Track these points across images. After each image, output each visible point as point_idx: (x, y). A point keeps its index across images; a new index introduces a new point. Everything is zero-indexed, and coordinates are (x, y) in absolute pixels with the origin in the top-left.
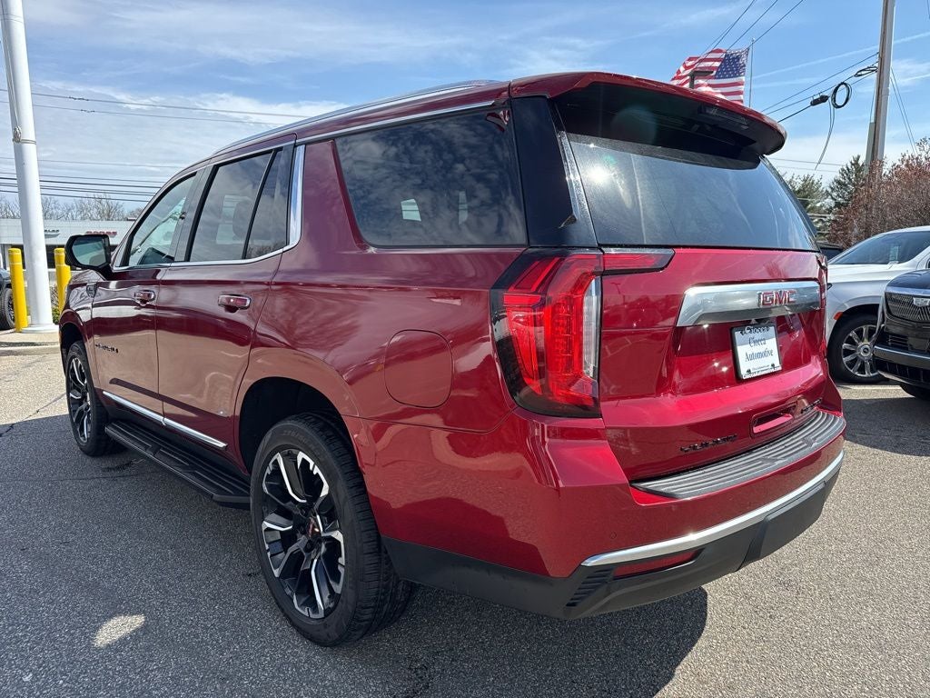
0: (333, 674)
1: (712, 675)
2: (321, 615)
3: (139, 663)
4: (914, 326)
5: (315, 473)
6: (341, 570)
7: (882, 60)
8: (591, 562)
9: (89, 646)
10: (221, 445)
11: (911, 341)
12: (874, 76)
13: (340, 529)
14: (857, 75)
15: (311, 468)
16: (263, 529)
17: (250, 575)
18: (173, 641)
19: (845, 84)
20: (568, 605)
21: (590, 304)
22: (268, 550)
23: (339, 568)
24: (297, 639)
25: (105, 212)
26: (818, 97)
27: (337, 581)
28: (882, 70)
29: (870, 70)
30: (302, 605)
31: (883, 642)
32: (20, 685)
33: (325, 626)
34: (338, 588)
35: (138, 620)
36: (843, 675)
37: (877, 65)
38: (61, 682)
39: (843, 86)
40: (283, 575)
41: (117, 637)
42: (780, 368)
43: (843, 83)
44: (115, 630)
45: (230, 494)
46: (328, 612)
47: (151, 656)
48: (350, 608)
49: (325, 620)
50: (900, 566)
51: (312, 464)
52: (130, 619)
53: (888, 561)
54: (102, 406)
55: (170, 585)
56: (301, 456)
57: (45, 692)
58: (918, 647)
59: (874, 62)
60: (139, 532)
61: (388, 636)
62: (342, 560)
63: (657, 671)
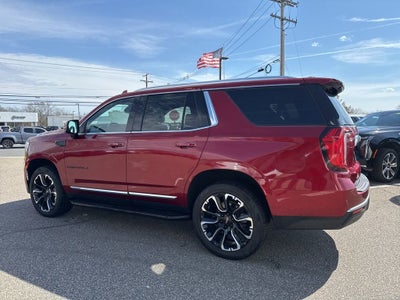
2: (239, 248)
5: (235, 200)
7: (281, 58)
10: (174, 197)
13: (250, 217)
22: (205, 232)
23: (250, 230)
30: (227, 248)
34: (249, 237)
40: (213, 239)
43: (269, 65)
44: (158, 269)
49: (241, 250)
51: (234, 197)
62: (252, 227)
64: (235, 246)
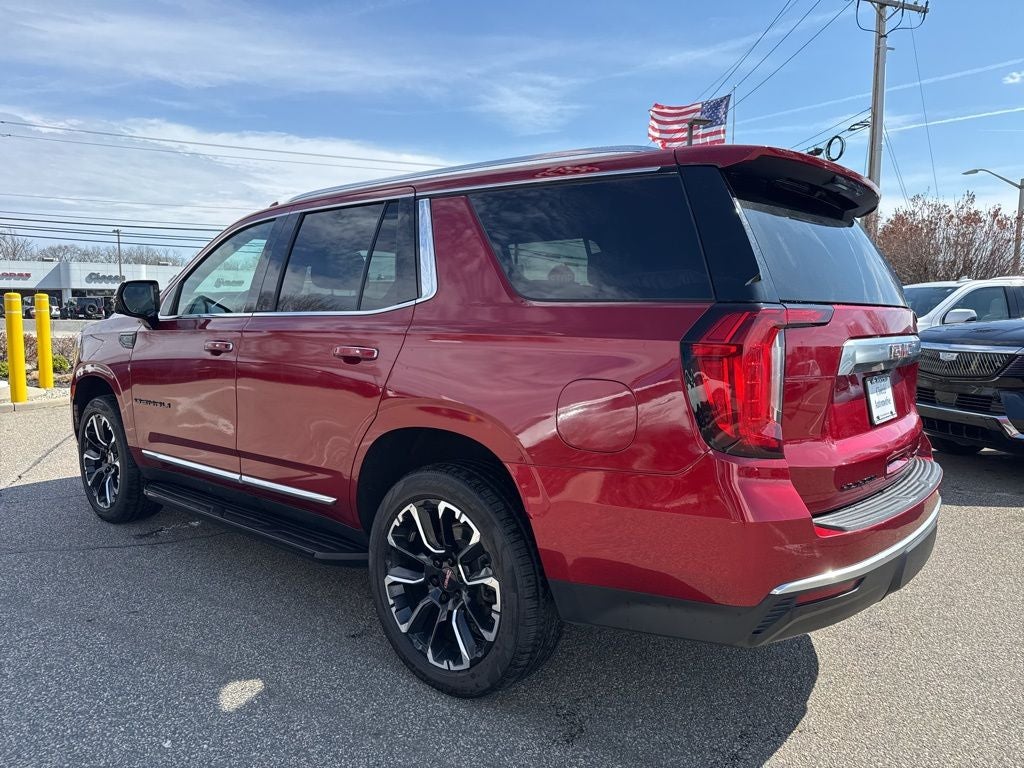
0: (484, 724)
1: (841, 706)
2: (466, 665)
3: (280, 725)
4: (941, 380)
5: (462, 521)
6: (496, 617)
7: (874, 116)
8: (776, 592)
9: (217, 711)
10: (330, 500)
11: (939, 395)
12: (867, 131)
13: (494, 576)
14: (850, 129)
15: (457, 517)
16: (387, 584)
17: (353, 636)
18: (304, 702)
19: (839, 138)
20: (754, 633)
21: (776, 353)
22: (393, 605)
23: (493, 615)
24: (433, 695)
25: (10, 250)
26: (813, 149)
27: (490, 629)
28: (875, 124)
29: (863, 124)
30: (439, 659)
31: (980, 672)
32: (162, 750)
33: (473, 676)
34: (490, 636)
35: (257, 685)
36: (956, 701)
37: (869, 120)
38: (205, 746)
39: (837, 140)
40: (411, 630)
41: (243, 702)
42: (896, 416)
43: (836, 137)
44: (236, 695)
45: (332, 551)
46: (473, 663)
47: (289, 717)
48: (508, 655)
49: (471, 671)
50: (974, 606)
51: (458, 513)
52: (249, 684)
53: (962, 602)
54: (136, 466)
55: (273, 650)
56: (442, 506)
57: (193, 756)
58: (1012, 675)
59: (867, 116)
60: (211, 599)
61: (523, 687)
62: (497, 607)
63: (791, 705)
64: (456, 657)
